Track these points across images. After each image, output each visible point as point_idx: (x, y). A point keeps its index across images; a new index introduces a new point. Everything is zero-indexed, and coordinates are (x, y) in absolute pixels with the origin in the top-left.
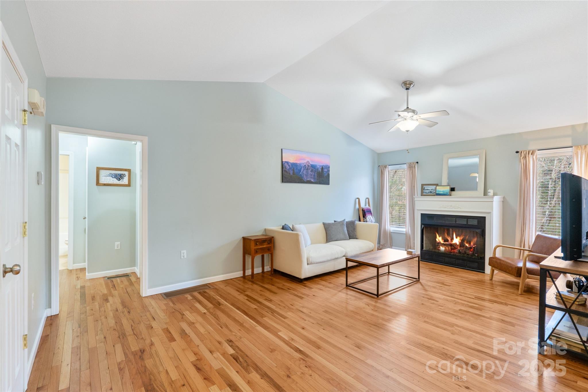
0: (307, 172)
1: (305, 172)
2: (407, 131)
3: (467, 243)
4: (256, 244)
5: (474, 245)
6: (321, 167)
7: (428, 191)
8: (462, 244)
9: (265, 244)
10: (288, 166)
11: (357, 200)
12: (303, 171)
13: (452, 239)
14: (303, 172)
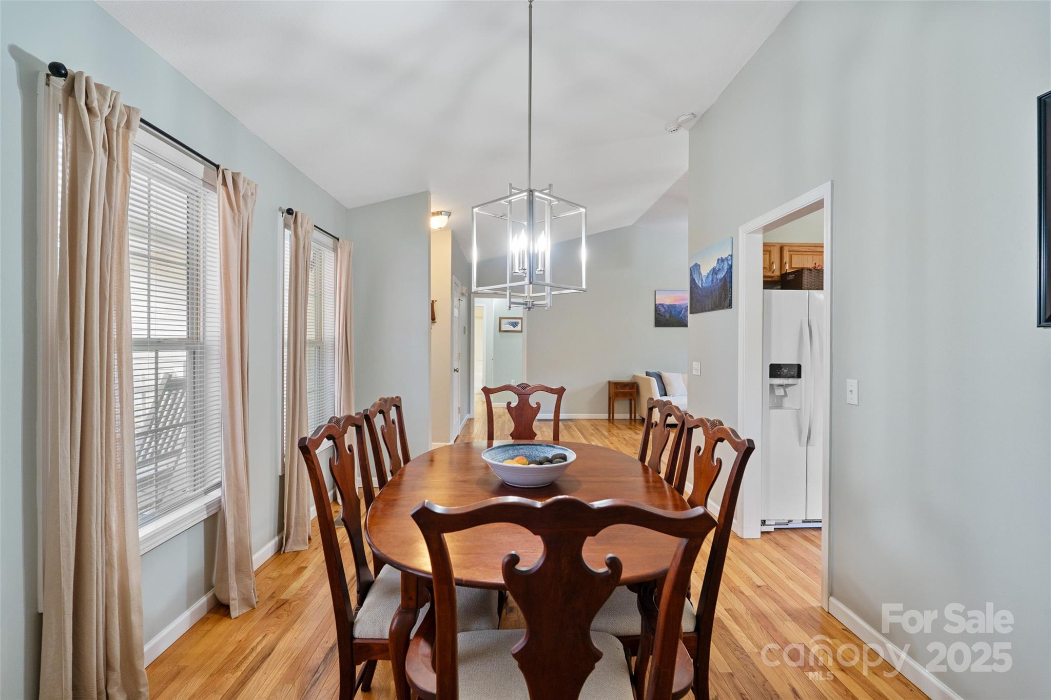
4: (617, 388)
9: (626, 388)
10: (663, 309)
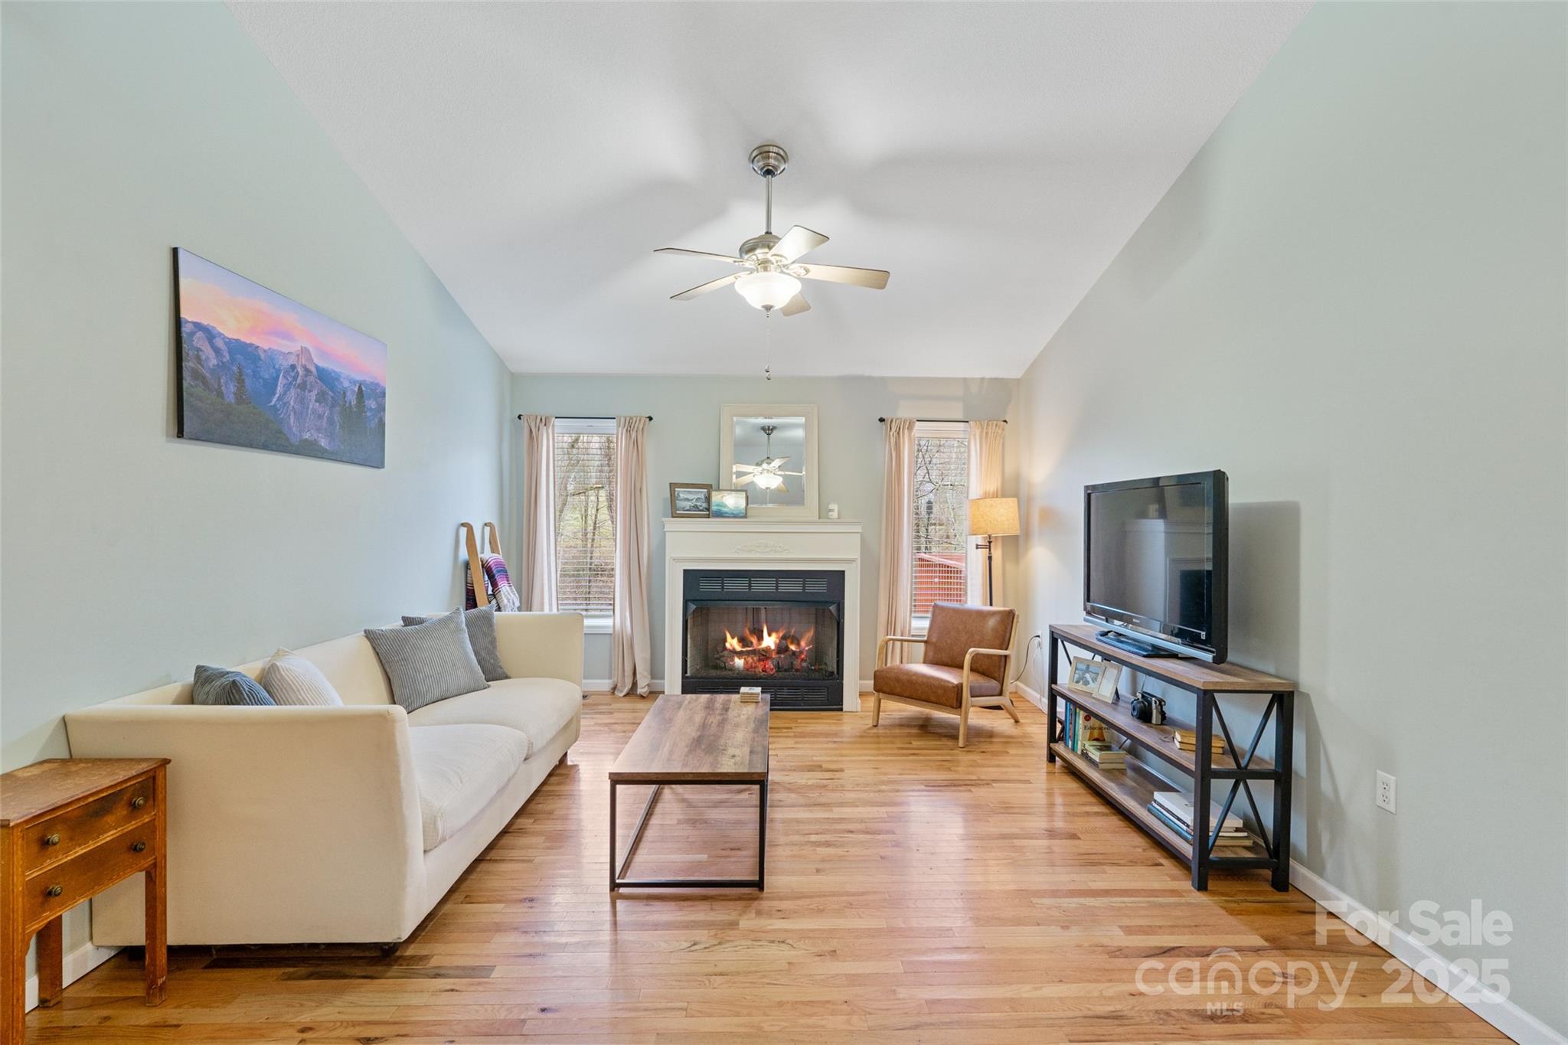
0: (302, 401)
1: (292, 396)
2: (768, 308)
3: (792, 643)
5: (807, 645)
6: (356, 389)
7: (690, 503)
8: (781, 649)
9: (110, 819)
10: (211, 353)
11: (463, 531)
12: (285, 393)
13: (760, 638)
14: (284, 395)
